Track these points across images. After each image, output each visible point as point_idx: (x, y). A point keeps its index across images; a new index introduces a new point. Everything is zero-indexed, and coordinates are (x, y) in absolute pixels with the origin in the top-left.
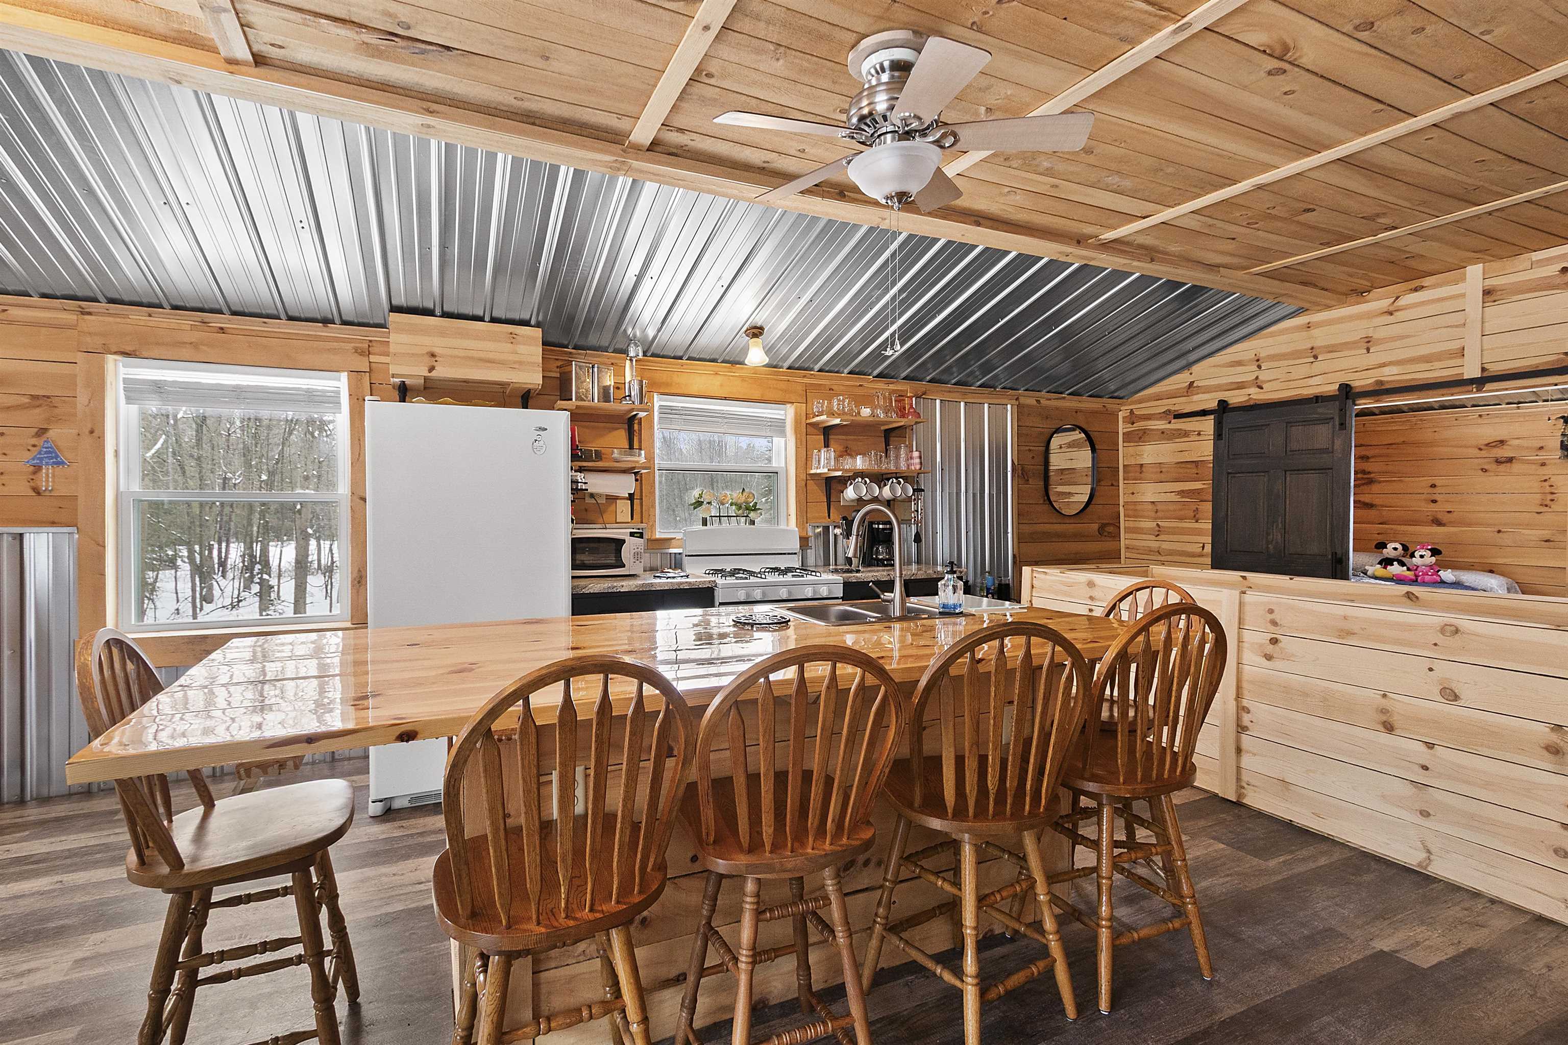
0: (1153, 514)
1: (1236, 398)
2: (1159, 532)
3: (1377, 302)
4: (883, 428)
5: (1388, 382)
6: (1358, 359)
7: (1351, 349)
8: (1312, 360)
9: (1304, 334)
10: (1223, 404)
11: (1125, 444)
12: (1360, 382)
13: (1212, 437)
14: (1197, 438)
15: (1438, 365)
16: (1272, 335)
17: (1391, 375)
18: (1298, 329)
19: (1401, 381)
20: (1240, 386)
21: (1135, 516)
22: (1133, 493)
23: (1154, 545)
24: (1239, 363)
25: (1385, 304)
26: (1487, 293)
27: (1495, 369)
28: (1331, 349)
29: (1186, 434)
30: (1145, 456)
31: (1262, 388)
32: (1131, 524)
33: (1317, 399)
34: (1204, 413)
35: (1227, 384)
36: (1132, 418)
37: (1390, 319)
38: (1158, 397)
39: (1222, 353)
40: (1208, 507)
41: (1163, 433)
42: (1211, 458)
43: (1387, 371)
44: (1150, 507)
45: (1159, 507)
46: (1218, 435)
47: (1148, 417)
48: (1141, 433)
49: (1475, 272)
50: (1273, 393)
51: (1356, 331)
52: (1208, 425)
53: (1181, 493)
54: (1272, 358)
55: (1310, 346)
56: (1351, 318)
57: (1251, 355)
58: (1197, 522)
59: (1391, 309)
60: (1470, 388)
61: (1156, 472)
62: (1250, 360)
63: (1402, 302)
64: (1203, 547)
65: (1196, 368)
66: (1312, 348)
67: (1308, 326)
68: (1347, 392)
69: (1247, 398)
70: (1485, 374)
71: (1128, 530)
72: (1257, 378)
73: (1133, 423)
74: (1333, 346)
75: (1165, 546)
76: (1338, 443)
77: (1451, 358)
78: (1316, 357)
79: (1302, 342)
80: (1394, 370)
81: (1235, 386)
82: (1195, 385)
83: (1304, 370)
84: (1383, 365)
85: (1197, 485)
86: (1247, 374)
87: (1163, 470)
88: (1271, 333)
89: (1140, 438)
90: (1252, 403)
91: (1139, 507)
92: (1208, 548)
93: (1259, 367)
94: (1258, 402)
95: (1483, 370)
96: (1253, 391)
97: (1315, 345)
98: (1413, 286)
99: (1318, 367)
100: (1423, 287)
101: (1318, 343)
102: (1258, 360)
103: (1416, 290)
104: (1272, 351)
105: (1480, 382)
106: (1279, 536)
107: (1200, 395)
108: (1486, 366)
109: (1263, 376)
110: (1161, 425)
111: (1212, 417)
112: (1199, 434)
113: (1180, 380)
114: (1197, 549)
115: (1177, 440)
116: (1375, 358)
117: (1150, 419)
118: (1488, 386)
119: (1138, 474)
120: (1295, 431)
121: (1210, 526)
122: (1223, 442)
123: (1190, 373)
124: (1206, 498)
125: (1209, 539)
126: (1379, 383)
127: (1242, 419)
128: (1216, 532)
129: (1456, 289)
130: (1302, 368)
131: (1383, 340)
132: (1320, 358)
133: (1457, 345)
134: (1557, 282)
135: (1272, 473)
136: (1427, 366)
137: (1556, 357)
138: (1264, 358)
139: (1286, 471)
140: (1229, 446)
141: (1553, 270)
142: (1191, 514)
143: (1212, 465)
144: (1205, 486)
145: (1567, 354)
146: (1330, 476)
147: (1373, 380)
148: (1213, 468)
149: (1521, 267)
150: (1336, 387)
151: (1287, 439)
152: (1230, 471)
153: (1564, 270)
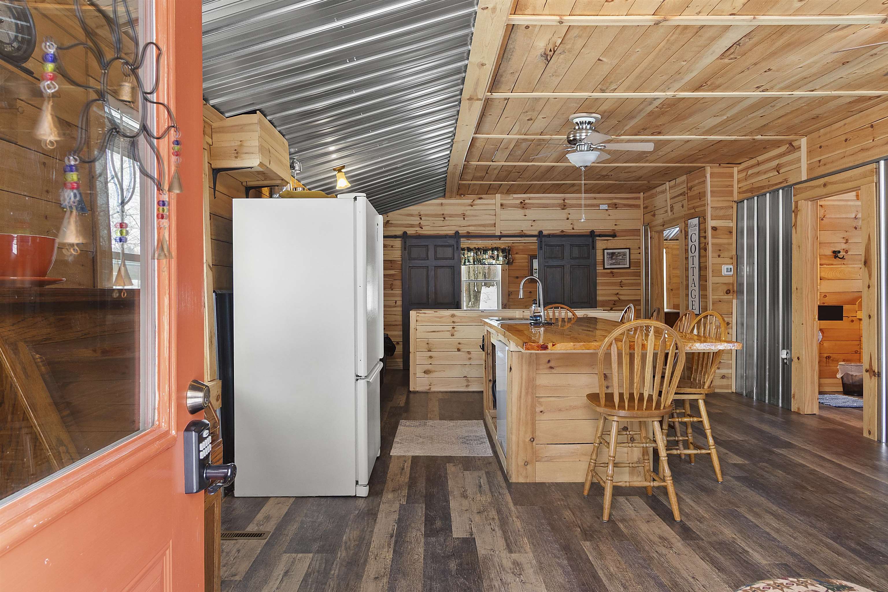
1: (411, 231)
3: (467, 200)
5: (472, 233)
6: (461, 222)
7: (458, 217)
8: (443, 219)
9: (439, 208)
10: (405, 233)
12: (462, 231)
13: (400, 249)
14: (391, 249)
15: (487, 228)
16: (426, 205)
17: (471, 229)
18: (438, 205)
19: (477, 233)
20: (412, 226)
24: (412, 215)
25: (469, 201)
26: (502, 205)
27: (505, 233)
28: (451, 216)
31: (422, 228)
33: (446, 236)
34: (395, 237)
35: (406, 224)
37: (470, 208)
39: (404, 209)
40: (398, 283)
42: (400, 259)
46: (404, 247)
49: (498, 196)
50: (427, 231)
51: (459, 210)
52: (398, 243)
54: (426, 215)
55: (442, 213)
56: (458, 204)
57: (416, 213)
58: (392, 290)
59: (472, 204)
60: (497, 239)
62: (416, 215)
63: (475, 202)
64: (397, 303)
65: (390, 214)
66: (443, 214)
67: (442, 204)
68: (457, 235)
69: (415, 232)
70: (502, 234)
72: (420, 223)
74: (452, 214)
77: (491, 227)
78: (444, 218)
79: (439, 210)
80: (473, 228)
81: (410, 226)
82: (390, 222)
83: (441, 223)
84: (469, 226)
85: (393, 272)
86: (415, 221)
90: (418, 234)
92: (399, 303)
93: (421, 218)
94: (421, 235)
95: (501, 233)
96: (418, 229)
99: (447, 223)
100: (482, 198)
101: (445, 213)
102: (420, 215)
103: (480, 198)
104: (427, 213)
105: (500, 237)
106: (434, 295)
107: (392, 228)
108: (501, 231)
109: (423, 223)
111: (401, 239)
112: (392, 247)
114: (393, 303)
116: (465, 223)
118: (502, 239)
120: (439, 249)
121: (401, 292)
122: (407, 251)
123: (387, 216)
124: (396, 279)
125: (400, 299)
126: (468, 232)
127: (414, 242)
128: (403, 296)
129: (493, 201)
130: (439, 222)
131: (469, 216)
132: (446, 219)
133: (493, 222)
134: (519, 206)
135: (429, 267)
136: (484, 228)
137: (519, 231)
138: (423, 215)
139: (435, 267)
140: (409, 254)
141: (518, 202)
142: (390, 287)
143: (400, 263)
144: (396, 273)
145: (522, 231)
146: (453, 269)
147: (466, 231)
148: (402, 264)
149: (510, 198)
150: (454, 232)
151: (436, 252)
152: (411, 266)
153: (521, 202)
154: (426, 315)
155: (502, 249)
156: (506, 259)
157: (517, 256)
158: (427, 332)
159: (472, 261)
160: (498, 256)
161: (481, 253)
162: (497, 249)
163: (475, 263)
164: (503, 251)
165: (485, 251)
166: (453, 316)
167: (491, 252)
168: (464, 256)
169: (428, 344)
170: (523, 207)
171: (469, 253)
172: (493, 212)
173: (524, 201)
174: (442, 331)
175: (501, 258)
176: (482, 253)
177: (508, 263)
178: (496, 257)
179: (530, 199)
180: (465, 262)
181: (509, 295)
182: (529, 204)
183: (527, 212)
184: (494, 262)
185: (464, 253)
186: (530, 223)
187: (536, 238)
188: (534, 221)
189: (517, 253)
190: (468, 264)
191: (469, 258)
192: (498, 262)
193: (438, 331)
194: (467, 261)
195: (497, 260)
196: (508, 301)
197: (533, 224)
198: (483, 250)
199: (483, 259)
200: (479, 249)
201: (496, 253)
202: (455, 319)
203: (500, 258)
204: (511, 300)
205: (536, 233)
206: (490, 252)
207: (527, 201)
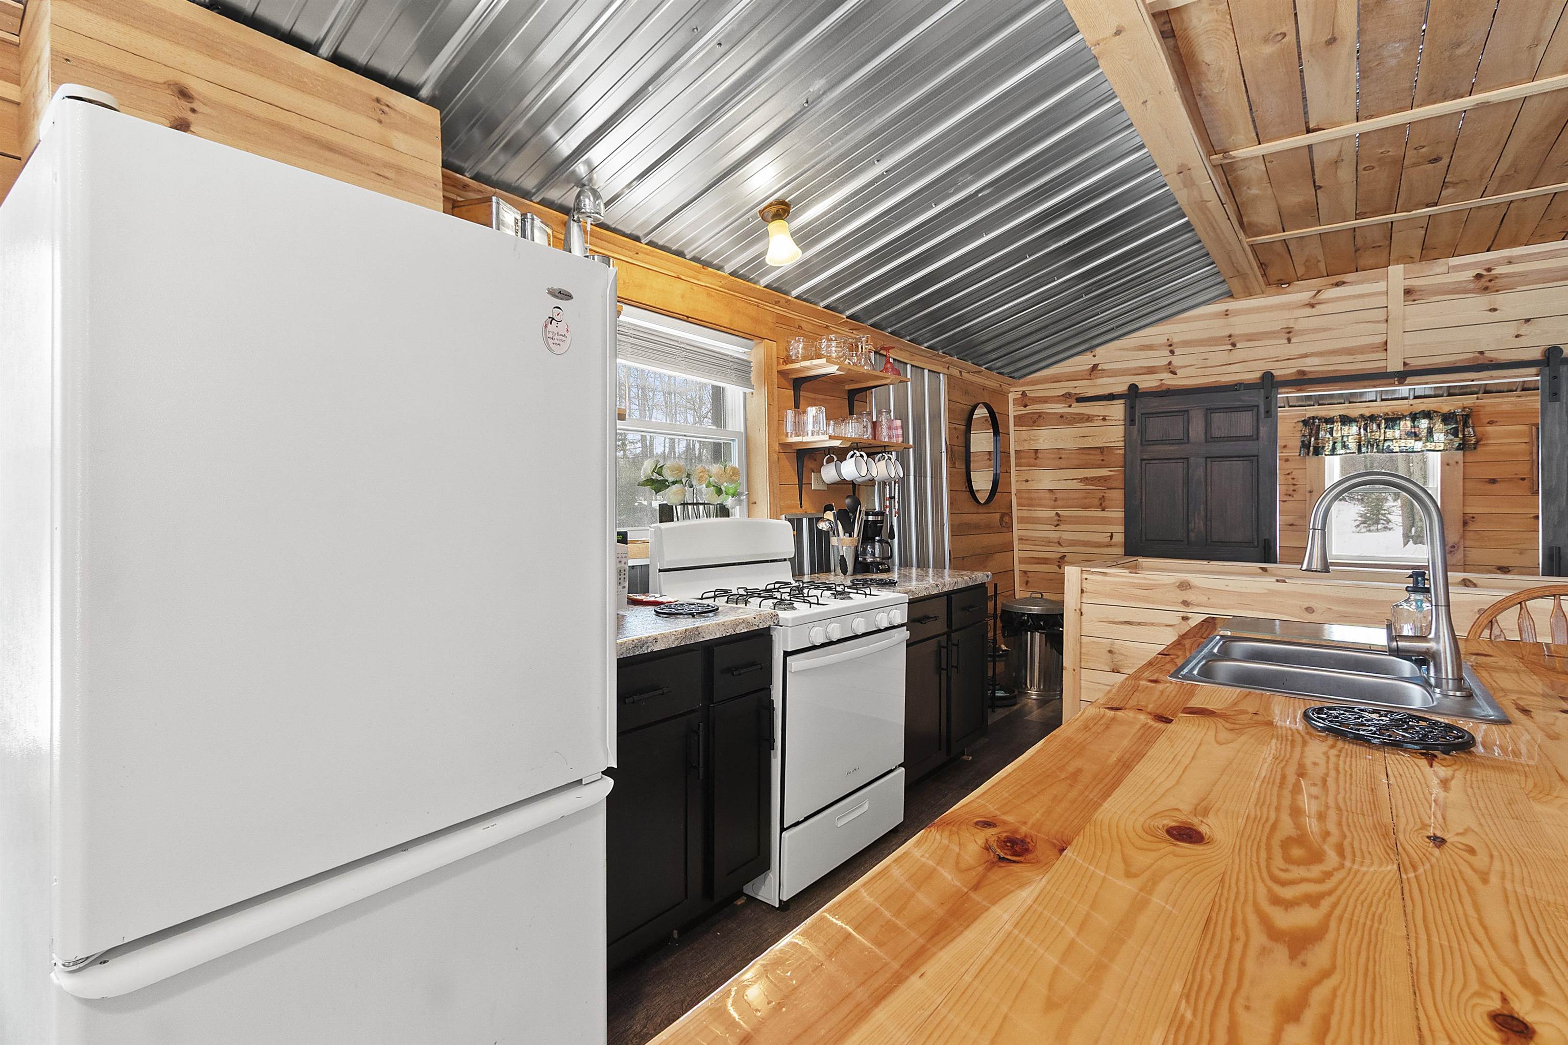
0: (1052, 503)
1: (1146, 383)
2: (1059, 521)
3: (1299, 294)
4: (848, 387)
5: (1311, 372)
6: (1281, 349)
7: (1275, 338)
8: (1230, 347)
9: (1222, 321)
10: (1133, 387)
11: (1017, 428)
12: (1282, 371)
13: (1122, 423)
14: (1102, 423)
15: (1360, 357)
16: (1186, 321)
17: (1312, 365)
18: (1216, 315)
19: (1325, 371)
20: (1151, 371)
21: (1032, 506)
22: (1027, 481)
23: (1054, 535)
24: (1150, 347)
25: (1306, 296)
26: (1408, 292)
27: (1416, 363)
28: (1250, 338)
29: (1089, 418)
30: (1041, 441)
31: (1176, 374)
32: (1025, 514)
33: (1236, 387)
34: (1111, 397)
35: (1136, 368)
36: (1024, 400)
37: (1309, 311)
38: (1056, 379)
39: (1130, 336)
40: (1117, 495)
41: (1062, 417)
42: (1122, 444)
43: (1309, 361)
44: (1048, 495)
45: (1059, 495)
46: (1130, 419)
47: (1045, 400)
48: (1036, 416)
49: (1396, 271)
50: (1186, 378)
51: (1276, 322)
52: (1117, 410)
53: (1085, 480)
54: (1186, 343)
55: (1228, 333)
56: (1272, 308)
57: (1162, 339)
58: (1103, 510)
59: (1313, 301)
60: (1392, 381)
61: (1054, 458)
62: (1161, 345)
63: (1324, 296)
64: (1111, 537)
65: (1099, 351)
66: (1230, 336)
67: (1226, 314)
68: (1269, 382)
69: (1157, 384)
70: (1407, 368)
71: (1021, 520)
72: (1170, 363)
73: (1025, 406)
74: (1257, 334)
75: (1066, 536)
76: (1263, 430)
77: (1373, 352)
78: (1234, 345)
79: (1220, 328)
80: (1316, 361)
81: (1146, 370)
82: (1099, 368)
83: (1224, 357)
84: (1305, 356)
85: (1104, 472)
86: (1160, 358)
87: (1063, 456)
88: (1186, 318)
89: (1035, 422)
90: (1164, 388)
91: (1034, 495)
92: (1119, 538)
93: (1172, 352)
94: (1172, 388)
95: (1405, 364)
96: (1165, 376)
97: (1233, 333)
98: (1335, 281)
99: (1237, 355)
100: (1344, 283)
101: (1236, 331)
102: (1170, 345)
103: (1337, 284)
104: (1187, 337)
105: (1402, 377)
106: (1202, 524)
107: (1105, 379)
108: (1407, 361)
109: (1176, 361)
110: (1060, 408)
111: (1122, 401)
112: (1104, 419)
113: (1083, 362)
114: (1104, 538)
115: (1079, 425)
116: (1294, 349)
117: (1046, 402)
118: (1410, 380)
119: (1032, 461)
120: (1217, 418)
121: (1122, 515)
122: (1136, 427)
123: (1094, 356)
124: (1113, 486)
125: (1121, 529)
126: (1303, 373)
127: (1155, 404)
128: (1129, 521)
129: (1381, 286)
130: (1219, 355)
131: (1303, 332)
132: (1238, 346)
133: (1380, 339)
134: (1472, 286)
135: (1192, 460)
136: (1350, 358)
137: (1472, 355)
138: (1177, 343)
139: (1206, 458)
140: (1142, 432)
141: (1470, 274)
142: (1097, 502)
143: (1122, 452)
144: (1112, 473)
145: (1482, 353)
146: (1255, 463)
147: (1294, 370)
148: (1125, 454)
149: (1438, 270)
150: (1258, 375)
151: (1208, 425)
152: (1145, 457)
153: (1479, 276)
154: (1107, 578)
155: (1443, 415)
156: (1457, 436)
157: (1490, 429)
158: (1110, 622)
159: (1353, 446)
160: (1430, 432)
161: (1379, 426)
162: (1427, 415)
163: (1364, 450)
164: (1447, 418)
165: (1392, 420)
166: (1184, 586)
167: (1409, 423)
168: (1332, 434)
169: (1110, 652)
170: (1486, 288)
171: (1346, 428)
172: (1381, 315)
173: (1489, 270)
174: (1153, 624)
175: (1440, 437)
176: (1383, 426)
177: (1462, 447)
178: (1424, 433)
179: (1510, 263)
180: (1334, 448)
181: (1465, 523)
182: (1507, 275)
183: (1498, 299)
184: (1418, 446)
185: (1332, 429)
186: (1512, 329)
187: (1533, 370)
188: (1528, 320)
189: (1491, 423)
190: (1343, 452)
191: (1345, 439)
192: (1430, 446)
193: (1139, 624)
194: (1339, 445)
195: (1427, 441)
196: (1463, 537)
197: (1525, 329)
198: (1387, 420)
199: (1385, 440)
200: (1373, 418)
201: (1424, 424)
202: (1190, 596)
203: (1436, 436)
204: (1470, 535)
205: (1536, 354)
206: (1406, 424)
207: (1498, 270)
